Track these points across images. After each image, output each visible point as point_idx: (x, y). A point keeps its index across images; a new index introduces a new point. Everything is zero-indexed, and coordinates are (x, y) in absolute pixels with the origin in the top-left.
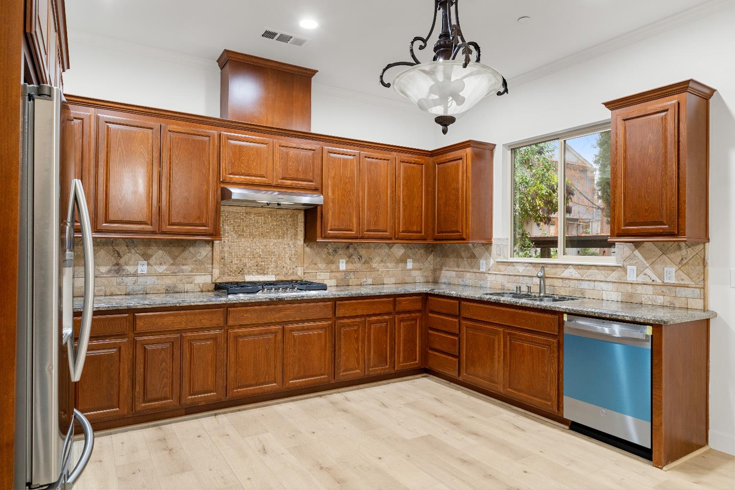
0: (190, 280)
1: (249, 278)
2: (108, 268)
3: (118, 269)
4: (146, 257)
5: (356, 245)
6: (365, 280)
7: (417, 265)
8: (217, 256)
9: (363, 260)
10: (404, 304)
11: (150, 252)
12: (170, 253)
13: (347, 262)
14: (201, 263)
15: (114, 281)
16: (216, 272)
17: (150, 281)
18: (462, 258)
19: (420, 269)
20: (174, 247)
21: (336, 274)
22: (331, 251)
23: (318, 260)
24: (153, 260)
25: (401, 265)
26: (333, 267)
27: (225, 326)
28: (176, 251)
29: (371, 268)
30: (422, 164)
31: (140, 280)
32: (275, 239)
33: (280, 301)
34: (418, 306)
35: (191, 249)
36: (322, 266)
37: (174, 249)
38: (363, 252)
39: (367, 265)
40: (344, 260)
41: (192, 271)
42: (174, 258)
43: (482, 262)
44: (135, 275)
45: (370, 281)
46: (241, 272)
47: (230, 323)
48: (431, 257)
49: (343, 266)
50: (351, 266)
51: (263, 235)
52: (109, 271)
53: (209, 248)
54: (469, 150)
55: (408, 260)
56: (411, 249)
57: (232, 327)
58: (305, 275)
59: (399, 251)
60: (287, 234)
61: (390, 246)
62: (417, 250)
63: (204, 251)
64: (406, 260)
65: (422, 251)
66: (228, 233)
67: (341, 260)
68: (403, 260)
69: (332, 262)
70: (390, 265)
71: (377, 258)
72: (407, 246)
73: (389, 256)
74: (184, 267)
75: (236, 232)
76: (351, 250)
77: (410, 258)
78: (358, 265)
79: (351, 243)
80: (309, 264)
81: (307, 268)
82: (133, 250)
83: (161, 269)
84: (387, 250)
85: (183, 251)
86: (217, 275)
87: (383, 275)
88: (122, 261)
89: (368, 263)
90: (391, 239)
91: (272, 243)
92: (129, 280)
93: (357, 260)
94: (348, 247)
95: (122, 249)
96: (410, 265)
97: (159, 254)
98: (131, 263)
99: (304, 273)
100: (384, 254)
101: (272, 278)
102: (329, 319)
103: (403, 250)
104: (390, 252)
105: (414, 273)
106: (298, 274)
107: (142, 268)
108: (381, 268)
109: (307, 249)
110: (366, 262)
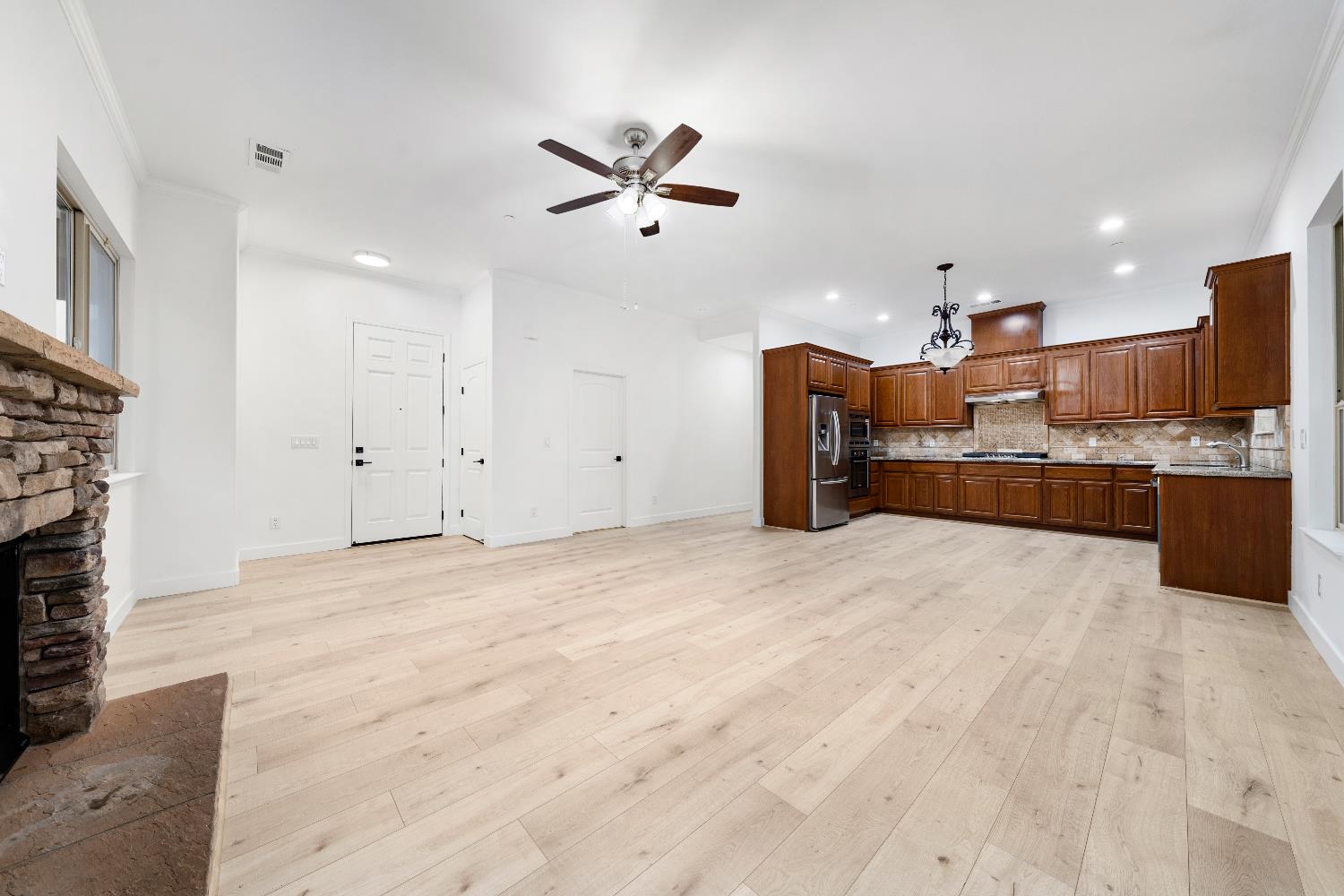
0: (958, 449)
1: (999, 451)
2: (916, 443)
3: (920, 444)
4: (935, 437)
5: (1110, 426)
7: (1209, 443)
8: (977, 436)
9: (1121, 438)
11: (936, 434)
12: (947, 435)
13: (1098, 440)
14: (966, 440)
15: (919, 449)
16: (976, 446)
17: (937, 450)
19: (1217, 447)
20: (950, 431)
21: (1086, 449)
22: (1078, 431)
23: (1064, 438)
24: (938, 439)
25: (1179, 443)
26: (1082, 444)
27: (957, 473)
28: (950, 434)
29: (1132, 444)
31: (932, 449)
32: (1023, 424)
35: (960, 432)
36: (1069, 442)
38: (1120, 431)
39: (1126, 443)
40: (1095, 438)
41: (961, 445)
42: (950, 437)
44: (929, 445)
45: (1130, 457)
46: (995, 446)
47: (961, 472)
49: (1093, 443)
50: (1102, 444)
51: (1012, 422)
52: (916, 445)
53: (971, 431)
55: (1192, 438)
56: (1197, 426)
57: (963, 475)
58: (1051, 449)
59: (1176, 429)
60: (1034, 420)
61: (1158, 424)
62: (1210, 428)
63: (968, 434)
64: (1189, 438)
66: (984, 422)
67: (1090, 438)
68: (1185, 438)
69: (1081, 440)
70: (1161, 443)
71: (1141, 436)
72: (1190, 424)
74: (956, 443)
76: (1103, 430)
77: (1196, 435)
78: (1113, 442)
79: (1103, 424)
80: (1056, 442)
81: (1053, 444)
82: (928, 434)
83: (942, 444)
84: (1156, 429)
85: (955, 433)
86: (976, 448)
87: (1150, 453)
88: (922, 440)
89: (1128, 441)
90: (1136, 418)
91: (1019, 426)
92: (926, 447)
93: (1110, 437)
94: (1099, 428)
95: (922, 433)
96: (1195, 442)
97: (941, 436)
98: (927, 440)
99: (1049, 448)
100: (1151, 432)
101: (1021, 451)
102: (1039, 478)
103: (1182, 429)
104: (1161, 431)
105: (1204, 451)
106: (1045, 448)
107: (932, 443)
108: (1147, 445)
109: (1052, 430)
110: (1124, 440)
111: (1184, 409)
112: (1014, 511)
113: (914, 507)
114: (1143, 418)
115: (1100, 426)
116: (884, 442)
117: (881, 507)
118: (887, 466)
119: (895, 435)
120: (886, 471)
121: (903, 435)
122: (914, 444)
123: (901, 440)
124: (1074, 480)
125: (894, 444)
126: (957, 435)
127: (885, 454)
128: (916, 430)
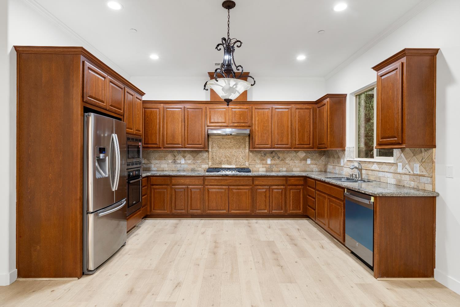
0: (200, 166)
1: (223, 166)
2: (172, 161)
3: (175, 162)
4: (184, 157)
5: (276, 152)
6: (281, 169)
7: (314, 162)
8: (210, 157)
10: (292, 181)
11: (185, 155)
12: (192, 156)
13: (271, 160)
14: (204, 159)
15: (174, 165)
16: (210, 163)
17: (186, 166)
18: (335, 158)
19: (316, 164)
20: (194, 153)
21: (266, 165)
22: (263, 154)
23: (256, 159)
24: (186, 158)
25: (303, 162)
26: (264, 162)
27: (204, 185)
28: (194, 155)
29: (285, 163)
30: (311, 109)
31: (182, 166)
32: (236, 149)
33: (227, 176)
34: (302, 183)
35: (200, 154)
36: (258, 161)
37: (194, 154)
38: (280, 155)
39: (283, 162)
40: (270, 159)
41: (201, 163)
42: (194, 158)
43: (342, 161)
44: (180, 163)
45: (284, 169)
46: (221, 163)
47: (206, 183)
48: (324, 157)
49: (269, 161)
50: (273, 162)
51: (230, 148)
52: (172, 162)
53: (207, 153)
54: (328, 99)
56: (310, 153)
57: (207, 185)
58: (250, 166)
59: (302, 154)
60: (241, 147)
61: (297, 152)
62: (314, 154)
63: (205, 155)
64: (307, 159)
65: (317, 155)
66: (215, 147)
67: (268, 159)
68: (305, 159)
69: (263, 160)
70: (296, 162)
71: (289, 158)
72: (307, 152)
73: (295, 157)
74: (198, 161)
75: (218, 147)
76: (274, 154)
77: (309, 158)
78: (278, 161)
79: (274, 151)
80: (252, 161)
81: (251, 162)
82: (180, 155)
83: (189, 162)
84: (294, 154)
85: (198, 154)
86: (210, 164)
87: (292, 167)
88: (176, 158)
89: (284, 160)
90: (291, 148)
91: (234, 151)
92: (179, 165)
93: (277, 159)
94: (272, 153)
95: (176, 154)
96: (309, 161)
97: (188, 156)
98: (179, 159)
99: (249, 165)
100: (293, 156)
101: (234, 166)
103: (304, 154)
104: (296, 155)
105: (312, 166)
106: (247, 165)
107: (183, 161)
108: (291, 163)
109: (251, 154)
110: (282, 160)
111: (310, 145)
112: (237, 208)
113: (174, 211)
114: (294, 148)
116: (148, 160)
117: (148, 214)
118: (153, 180)
119: (157, 155)
121: (162, 154)
122: (170, 161)
123: (160, 158)
124: (268, 185)
125: (157, 161)
126: (198, 156)
127: (148, 170)
128: (172, 152)
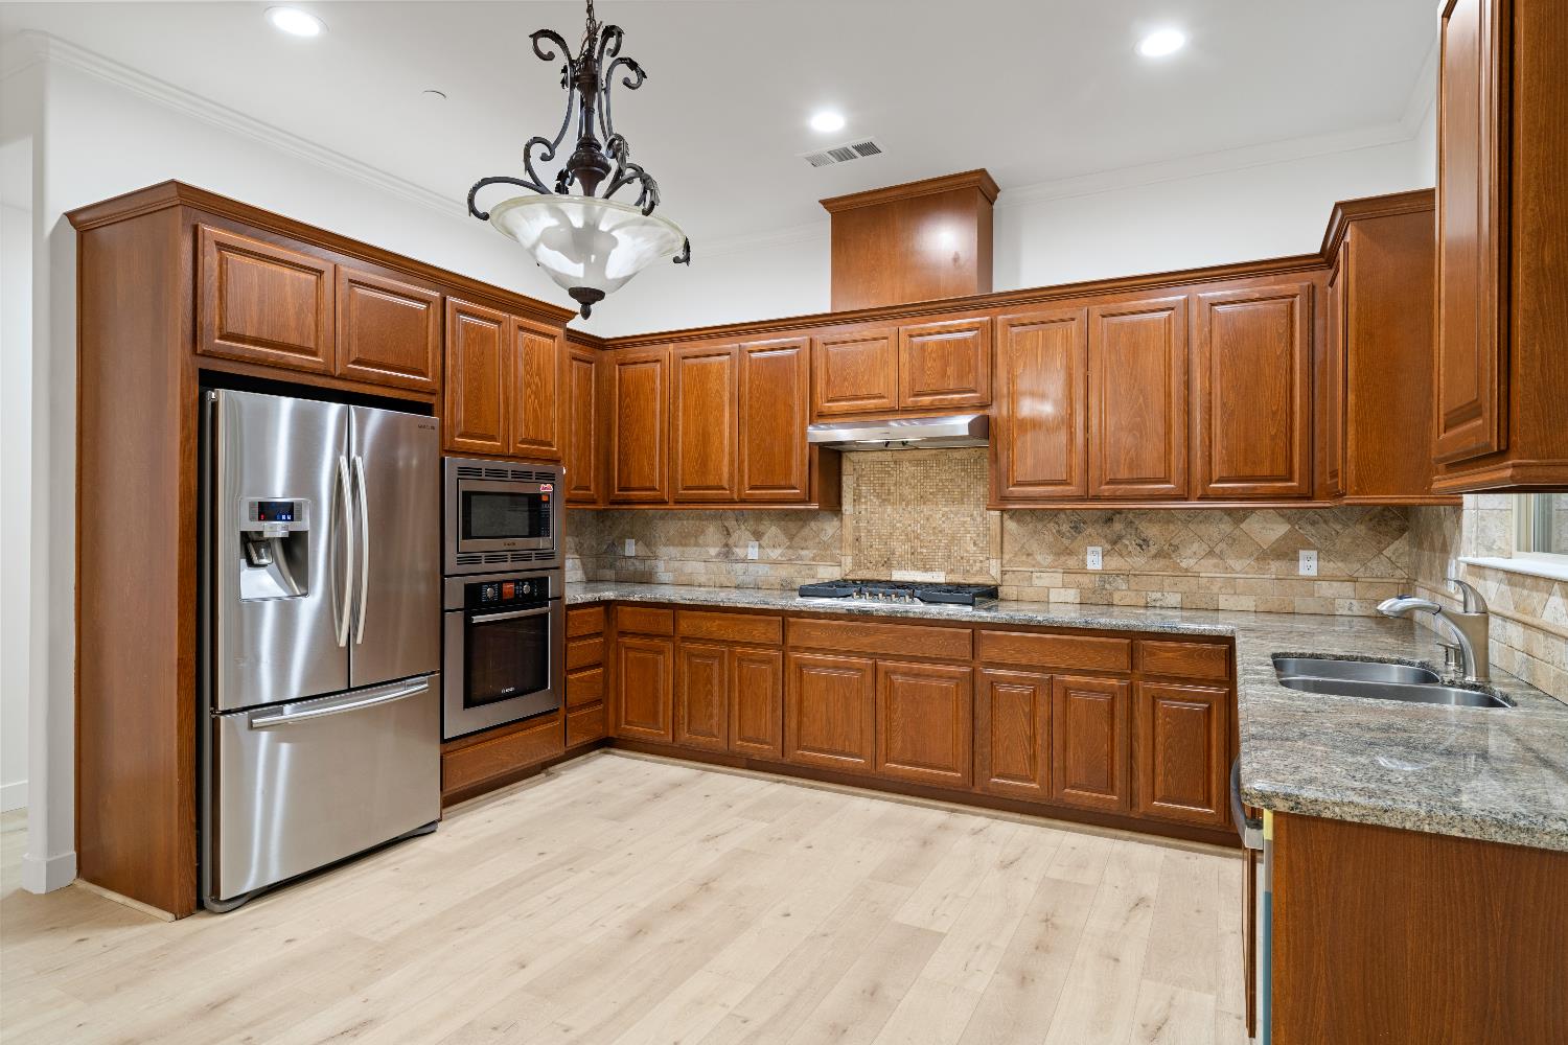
0: (812, 572)
1: (896, 575)
2: (717, 549)
3: (727, 553)
4: (758, 536)
5: (1130, 516)
6: (1159, 595)
7: (1336, 567)
8: (848, 535)
9: (1153, 550)
11: (761, 528)
12: (786, 531)
13: (1106, 553)
14: (825, 546)
15: (724, 566)
16: (848, 561)
17: (763, 571)
18: (1434, 550)
19: (1354, 580)
20: (791, 520)
21: (1079, 578)
22: (1065, 528)
23: (1034, 546)
24: (765, 540)
25: (1275, 567)
26: (1072, 562)
27: (783, 644)
29: (1177, 567)
30: (1294, 296)
31: (751, 567)
32: (946, 506)
35: (812, 524)
36: (1044, 558)
37: (791, 525)
38: (1152, 531)
39: (1162, 562)
40: (1099, 549)
41: (814, 559)
42: (791, 538)
44: (744, 561)
45: (1174, 599)
46: (887, 564)
47: (791, 641)
49: (1094, 560)
50: (1115, 563)
51: (923, 499)
52: (718, 555)
53: (836, 523)
55: (1302, 553)
56: (1313, 523)
57: (796, 648)
58: (1006, 577)
59: (1269, 529)
60: (969, 496)
61: (1238, 516)
62: (1338, 527)
63: (830, 527)
64: (1296, 552)
65: (1360, 530)
66: (865, 497)
67: (1090, 549)
68: (1286, 552)
69: (1069, 552)
70: (1237, 564)
71: (1195, 546)
72: (1294, 518)
73: (1232, 541)
74: (803, 553)
75: (878, 496)
76: (1118, 526)
77: (1309, 546)
78: (1139, 561)
79: (1119, 511)
80: (1016, 555)
81: (1010, 561)
82: (743, 527)
83: (775, 554)
84: (1226, 527)
85: (802, 527)
86: (849, 566)
87: (1215, 589)
88: (731, 542)
89: (1167, 556)
91: (940, 512)
92: (739, 567)
93: (1133, 549)
94: (1109, 520)
95: (731, 524)
96: (1308, 565)
97: (772, 531)
98: (741, 543)
99: (1003, 573)
100: (1216, 536)
101: (939, 577)
102: (964, 663)
103: (1280, 529)
104: (1237, 532)
105: (1326, 589)
106: (991, 573)
107: (753, 552)
108: (1208, 569)
109: (1011, 525)
110: (1159, 555)
111: (1291, 479)
112: (909, 756)
113: (683, 736)
114: (1200, 499)
115: (1109, 518)
116: (648, 545)
117: (612, 734)
118: (627, 619)
119: (672, 527)
120: (623, 634)
121: (689, 525)
122: (713, 551)
123: (684, 540)
124: (1043, 669)
125: (674, 551)
126: (806, 531)
127: (646, 579)
128: (719, 517)
